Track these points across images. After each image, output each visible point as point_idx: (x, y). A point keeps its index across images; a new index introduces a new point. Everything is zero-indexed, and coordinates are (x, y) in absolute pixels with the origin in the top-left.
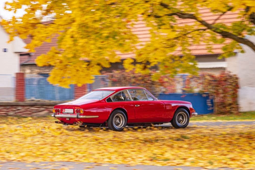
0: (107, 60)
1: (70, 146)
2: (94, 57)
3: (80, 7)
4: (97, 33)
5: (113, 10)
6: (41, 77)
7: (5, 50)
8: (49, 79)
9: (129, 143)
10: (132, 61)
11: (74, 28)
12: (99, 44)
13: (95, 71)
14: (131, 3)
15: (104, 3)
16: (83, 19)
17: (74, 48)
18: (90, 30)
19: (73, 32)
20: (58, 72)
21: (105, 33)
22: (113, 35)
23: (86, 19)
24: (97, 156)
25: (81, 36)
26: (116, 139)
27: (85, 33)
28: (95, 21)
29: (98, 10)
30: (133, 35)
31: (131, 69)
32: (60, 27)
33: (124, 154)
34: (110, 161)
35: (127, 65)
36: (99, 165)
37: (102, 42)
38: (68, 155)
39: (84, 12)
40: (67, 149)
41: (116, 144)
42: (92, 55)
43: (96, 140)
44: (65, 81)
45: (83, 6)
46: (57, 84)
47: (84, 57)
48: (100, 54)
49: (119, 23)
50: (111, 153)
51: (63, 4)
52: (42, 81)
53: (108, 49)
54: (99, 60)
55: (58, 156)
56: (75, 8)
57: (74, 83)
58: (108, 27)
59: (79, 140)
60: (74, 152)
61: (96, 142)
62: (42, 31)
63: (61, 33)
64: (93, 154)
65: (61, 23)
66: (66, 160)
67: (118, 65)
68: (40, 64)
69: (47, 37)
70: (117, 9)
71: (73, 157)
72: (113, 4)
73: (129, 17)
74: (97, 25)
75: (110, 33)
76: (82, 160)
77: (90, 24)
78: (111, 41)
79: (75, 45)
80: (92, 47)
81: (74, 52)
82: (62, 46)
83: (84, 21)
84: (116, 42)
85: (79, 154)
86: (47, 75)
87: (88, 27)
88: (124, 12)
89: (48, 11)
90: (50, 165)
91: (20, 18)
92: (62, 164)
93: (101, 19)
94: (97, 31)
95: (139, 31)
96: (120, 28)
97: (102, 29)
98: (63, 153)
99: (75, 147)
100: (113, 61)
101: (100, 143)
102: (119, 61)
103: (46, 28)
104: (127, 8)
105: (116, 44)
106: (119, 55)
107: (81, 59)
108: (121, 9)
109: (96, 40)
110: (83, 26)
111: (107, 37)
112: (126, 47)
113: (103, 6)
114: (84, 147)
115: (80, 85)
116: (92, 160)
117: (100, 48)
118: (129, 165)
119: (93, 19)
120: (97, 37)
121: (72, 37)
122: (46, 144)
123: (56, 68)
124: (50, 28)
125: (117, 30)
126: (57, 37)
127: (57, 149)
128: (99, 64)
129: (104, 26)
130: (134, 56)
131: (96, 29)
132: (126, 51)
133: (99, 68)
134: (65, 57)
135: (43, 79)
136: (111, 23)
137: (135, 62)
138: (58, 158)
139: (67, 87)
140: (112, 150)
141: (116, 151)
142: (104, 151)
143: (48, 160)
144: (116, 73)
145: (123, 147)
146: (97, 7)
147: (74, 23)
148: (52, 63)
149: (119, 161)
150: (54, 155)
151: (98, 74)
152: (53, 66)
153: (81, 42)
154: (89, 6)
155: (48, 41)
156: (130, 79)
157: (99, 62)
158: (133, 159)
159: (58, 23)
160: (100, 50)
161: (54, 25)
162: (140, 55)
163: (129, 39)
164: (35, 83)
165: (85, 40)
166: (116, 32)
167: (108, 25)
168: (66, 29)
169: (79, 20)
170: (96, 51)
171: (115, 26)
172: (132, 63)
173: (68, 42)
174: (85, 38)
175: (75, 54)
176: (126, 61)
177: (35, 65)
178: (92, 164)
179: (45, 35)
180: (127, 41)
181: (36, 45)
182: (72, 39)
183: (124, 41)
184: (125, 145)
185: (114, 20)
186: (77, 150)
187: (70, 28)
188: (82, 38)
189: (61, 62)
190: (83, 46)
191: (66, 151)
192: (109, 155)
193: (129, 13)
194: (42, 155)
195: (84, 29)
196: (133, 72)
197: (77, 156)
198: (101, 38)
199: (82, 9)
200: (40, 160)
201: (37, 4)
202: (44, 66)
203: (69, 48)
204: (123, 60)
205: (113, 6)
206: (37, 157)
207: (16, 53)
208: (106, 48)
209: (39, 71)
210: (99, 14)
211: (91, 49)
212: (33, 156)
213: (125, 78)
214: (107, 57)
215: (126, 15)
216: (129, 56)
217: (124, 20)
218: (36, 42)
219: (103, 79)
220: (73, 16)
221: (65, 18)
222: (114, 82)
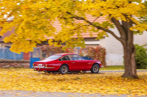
0: (40, 40)
1: (20, 82)
2: (33, 38)
3: (26, 14)
4: (35, 26)
5: (43, 15)
6: (7, 48)
8: (10, 49)
9: (51, 81)
10: (52, 40)
11: (23, 24)
12: (36, 32)
13: (34, 45)
14: (52, 11)
15: (38, 11)
16: (28, 19)
17: (23, 34)
18: (31, 25)
19: (22, 26)
20: (15, 46)
21: (39, 27)
22: (43, 28)
23: (29, 19)
24: (34, 87)
25: (27, 28)
26: (44, 79)
27: (29, 26)
28: (34, 20)
29: (35, 15)
30: (53, 28)
31: (52, 44)
32: (16, 23)
33: (48, 86)
34: (40, 90)
35: (50, 42)
36: (35, 92)
37: (37, 31)
38: (19, 87)
39: (28, 16)
40: (19, 84)
41: (44, 82)
42: (32, 37)
43: (34, 79)
44: (18, 50)
45: (27, 13)
46: (14, 51)
47: (28, 38)
48: (36, 37)
49: (46, 22)
50: (41, 86)
51: (18, 12)
53: (40, 34)
54: (36, 40)
55: (14, 88)
56: (24, 14)
57: (23, 51)
58: (40, 23)
59: (26, 79)
60: (23, 85)
61: (34, 81)
62: (6, 25)
63: (16, 26)
64: (32, 87)
65: (16, 21)
66: (19, 89)
67: (45, 42)
68: (6, 42)
69: (9, 28)
70: (45, 15)
71: (22, 88)
72: (43, 12)
73: (51, 18)
74: (35, 22)
75: (41, 27)
76: (26, 89)
77: (31, 22)
78: (42, 30)
79: (24, 32)
80: (32, 33)
81: (23, 36)
82: (17, 33)
83: (28, 20)
84: (44, 31)
85: (25, 87)
86: (9, 47)
87: (30, 24)
88: (48, 16)
89: (10, 16)
90: (10, 92)
92: (16, 91)
93: (37, 19)
94: (34, 25)
95: (56, 26)
96: (46, 24)
97: (37, 24)
98: (17, 86)
99: (23, 83)
100: (43, 40)
101: (36, 81)
102: (46, 40)
103: (9, 23)
104: (50, 14)
105: (44, 32)
106: (46, 37)
107: (26, 39)
108: (47, 14)
109: (34, 30)
110: (28, 23)
111: (40, 29)
113: (38, 13)
114: (27, 83)
115: (26, 52)
116: (31, 90)
117: (36, 34)
118: (50, 92)
119: (33, 20)
120: (35, 28)
121: (22, 28)
122: (8, 82)
123: (14, 44)
124: (11, 24)
125: (45, 25)
126: (14, 28)
127: (14, 84)
128: (36, 42)
129: (38, 23)
130: (54, 38)
131: (34, 24)
132: (49, 35)
133: (35, 44)
134: (18, 38)
135: (7, 49)
136: (42, 21)
137: (54, 41)
138: (15, 88)
139: (19, 53)
140: (42, 85)
141: (44, 85)
142: (38, 85)
143: (9, 89)
144: (45, 46)
145: (47, 83)
146: (35, 14)
147: (23, 21)
148: (12, 41)
149: (44, 90)
150: (12, 87)
151: (36, 47)
152: (13, 43)
153: (27, 31)
154: (31, 13)
155: (10, 30)
156: (51, 50)
157: (36, 41)
158: (52, 89)
159: (15, 21)
160: (36, 35)
161: (13, 22)
162: (56, 37)
163: (51, 29)
164: (4, 51)
165: (29, 30)
166: (44, 26)
167: (40, 22)
168: (19, 24)
169: (25, 20)
170: (34, 35)
171: (44, 23)
172: (52, 42)
173: (20, 30)
174: (28, 29)
175: (23, 37)
176: (49, 41)
177: (3, 42)
178: (31, 91)
179: (8, 27)
181: (4, 32)
182: (22, 29)
183: (48, 30)
184: (48, 82)
185: (44, 20)
186: (24, 85)
187: (21, 24)
188: (27, 29)
189: (16, 41)
190: (27, 33)
191: (18, 85)
192: (40, 87)
193: (51, 16)
194: (6, 87)
195: (28, 24)
196: (53, 46)
197: (24, 88)
198: (36, 29)
199: (27, 15)
200: (5, 89)
201: (5, 12)
202: (8, 43)
203: (21, 34)
204: (48, 40)
205: (43, 13)
206: (4, 88)
208: (39, 34)
209: (5, 45)
210: (36, 17)
211: (32, 34)
212: (2, 88)
213: (49, 49)
214: (40, 38)
215: (49, 18)
216: (51, 38)
217: (48, 20)
218: (4, 31)
219: (38, 50)
220: (23, 18)
221: (19, 19)
222: (43, 51)
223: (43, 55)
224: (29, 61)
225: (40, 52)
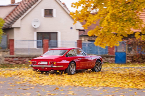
1: (107, 78)
2: (119, 31)
3: (111, 5)
5: (129, 6)
6: (90, 42)
7: (71, 28)
8: (95, 43)
9: (138, 77)
10: (139, 33)
11: (108, 16)
12: (122, 25)
13: (120, 40)
14: (139, 2)
15: (124, 3)
16: (113, 11)
17: (108, 27)
18: (117, 17)
19: (108, 18)
20: (99, 39)
21: (125, 19)
22: (129, 20)
23: (115, 11)
24: (121, 84)
25: (112, 20)
26: (131, 75)
27: (114, 19)
28: (120, 12)
29: (121, 6)
30: (140, 20)
31: (139, 38)
32: (101, 16)
33: (136, 83)
34: (128, 86)
35: (136, 36)
36: (123, 89)
37: (124, 23)
38: (106, 83)
39: (113, 7)
40: (105, 80)
41: (131, 78)
43: (121, 75)
44: (103, 44)
45: (113, 4)
46: (99, 46)
48: (122, 30)
49: (132, 13)
50: (128, 82)
51: (102, 3)
52: (91, 44)
53: (126, 27)
54: (122, 33)
55: (101, 84)
56: (109, 6)
57: (108, 45)
58: (126, 15)
59: (111, 75)
60: (109, 82)
62: (91, 18)
63: (101, 19)
64: (120, 83)
65: (101, 13)
66: (105, 86)
67: (132, 36)
68: (90, 35)
69: (94, 21)
70: (131, 6)
71: (109, 84)
72: (129, 3)
73: (138, 10)
74: (121, 14)
75: (127, 19)
76: (113, 86)
77: (117, 14)
78: (128, 23)
79: (109, 25)
80: (118, 26)
81: (108, 29)
82: (102, 26)
84: (130, 23)
85: (112, 83)
86: (94, 41)
87: (115, 16)
88: (135, 7)
89: (94, 8)
90: (97, 88)
91: (80, 11)
92: (103, 88)
93: (123, 11)
94: (121, 17)
96: (133, 16)
97: (123, 16)
98: (103, 82)
99: (109, 79)
100: (130, 34)
101: (122, 77)
102: (132, 34)
103: (93, 16)
104: (137, 5)
106: (133, 30)
107: (112, 33)
108: (133, 5)
109: (120, 22)
110: (113, 15)
111: (126, 21)
112: (136, 26)
114: (114, 79)
115: (111, 47)
116: (119, 86)
117: (122, 26)
118: (139, 89)
119: (119, 11)
120: (120, 20)
122: (94, 77)
124: (96, 17)
125: (131, 17)
126: (99, 21)
127: (100, 80)
128: (122, 35)
129: (125, 15)
130: (140, 31)
132: (136, 28)
133: (122, 37)
134: (103, 31)
136: (128, 13)
137: (141, 34)
138: (101, 85)
139: (104, 48)
141: (131, 81)
142: (125, 81)
143: (96, 86)
144: (131, 40)
145: (135, 79)
146: (121, 5)
147: (109, 14)
148: (96, 35)
149: (133, 87)
150: (99, 83)
152: (97, 37)
153: (112, 23)
154: (117, 4)
155: (94, 23)
156: (138, 43)
158: (141, 86)
159: (100, 14)
160: (122, 28)
161: (97, 15)
162: (144, 30)
164: (87, 45)
165: (114, 22)
168: (104, 17)
169: (111, 12)
170: (120, 28)
171: (130, 15)
172: (139, 35)
173: (105, 23)
174: (114, 21)
176: (136, 34)
177: (88, 36)
178: (119, 88)
179: (93, 20)
180: (137, 23)
182: (108, 22)
183: (135, 23)
184: (136, 78)
185: (130, 12)
186: (110, 81)
187: (106, 16)
189: (101, 34)
190: (113, 26)
191: (105, 81)
192: (128, 84)
193: (138, 7)
194: (92, 83)
195: (114, 16)
197: (111, 84)
198: (123, 21)
199: (113, 6)
200: (91, 85)
201: (89, 4)
202: (92, 36)
203: (106, 26)
204: (134, 33)
205: (129, 4)
207: (77, 29)
209: (88, 39)
210: (122, 8)
211: (118, 27)
212: (87, 84)
213: (135, 43)
214: (126, 32)
215: (136, 9)
216: (138, 31)
217: (135, 12)
218: (88, 24)
219: (123, 43)
220: (108, 10)
221: (103, 11)
222: (129, 45)
223: (129, 49)
224: (114, 55)
225: (125, 46)
